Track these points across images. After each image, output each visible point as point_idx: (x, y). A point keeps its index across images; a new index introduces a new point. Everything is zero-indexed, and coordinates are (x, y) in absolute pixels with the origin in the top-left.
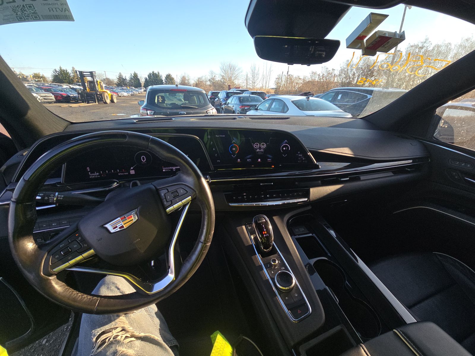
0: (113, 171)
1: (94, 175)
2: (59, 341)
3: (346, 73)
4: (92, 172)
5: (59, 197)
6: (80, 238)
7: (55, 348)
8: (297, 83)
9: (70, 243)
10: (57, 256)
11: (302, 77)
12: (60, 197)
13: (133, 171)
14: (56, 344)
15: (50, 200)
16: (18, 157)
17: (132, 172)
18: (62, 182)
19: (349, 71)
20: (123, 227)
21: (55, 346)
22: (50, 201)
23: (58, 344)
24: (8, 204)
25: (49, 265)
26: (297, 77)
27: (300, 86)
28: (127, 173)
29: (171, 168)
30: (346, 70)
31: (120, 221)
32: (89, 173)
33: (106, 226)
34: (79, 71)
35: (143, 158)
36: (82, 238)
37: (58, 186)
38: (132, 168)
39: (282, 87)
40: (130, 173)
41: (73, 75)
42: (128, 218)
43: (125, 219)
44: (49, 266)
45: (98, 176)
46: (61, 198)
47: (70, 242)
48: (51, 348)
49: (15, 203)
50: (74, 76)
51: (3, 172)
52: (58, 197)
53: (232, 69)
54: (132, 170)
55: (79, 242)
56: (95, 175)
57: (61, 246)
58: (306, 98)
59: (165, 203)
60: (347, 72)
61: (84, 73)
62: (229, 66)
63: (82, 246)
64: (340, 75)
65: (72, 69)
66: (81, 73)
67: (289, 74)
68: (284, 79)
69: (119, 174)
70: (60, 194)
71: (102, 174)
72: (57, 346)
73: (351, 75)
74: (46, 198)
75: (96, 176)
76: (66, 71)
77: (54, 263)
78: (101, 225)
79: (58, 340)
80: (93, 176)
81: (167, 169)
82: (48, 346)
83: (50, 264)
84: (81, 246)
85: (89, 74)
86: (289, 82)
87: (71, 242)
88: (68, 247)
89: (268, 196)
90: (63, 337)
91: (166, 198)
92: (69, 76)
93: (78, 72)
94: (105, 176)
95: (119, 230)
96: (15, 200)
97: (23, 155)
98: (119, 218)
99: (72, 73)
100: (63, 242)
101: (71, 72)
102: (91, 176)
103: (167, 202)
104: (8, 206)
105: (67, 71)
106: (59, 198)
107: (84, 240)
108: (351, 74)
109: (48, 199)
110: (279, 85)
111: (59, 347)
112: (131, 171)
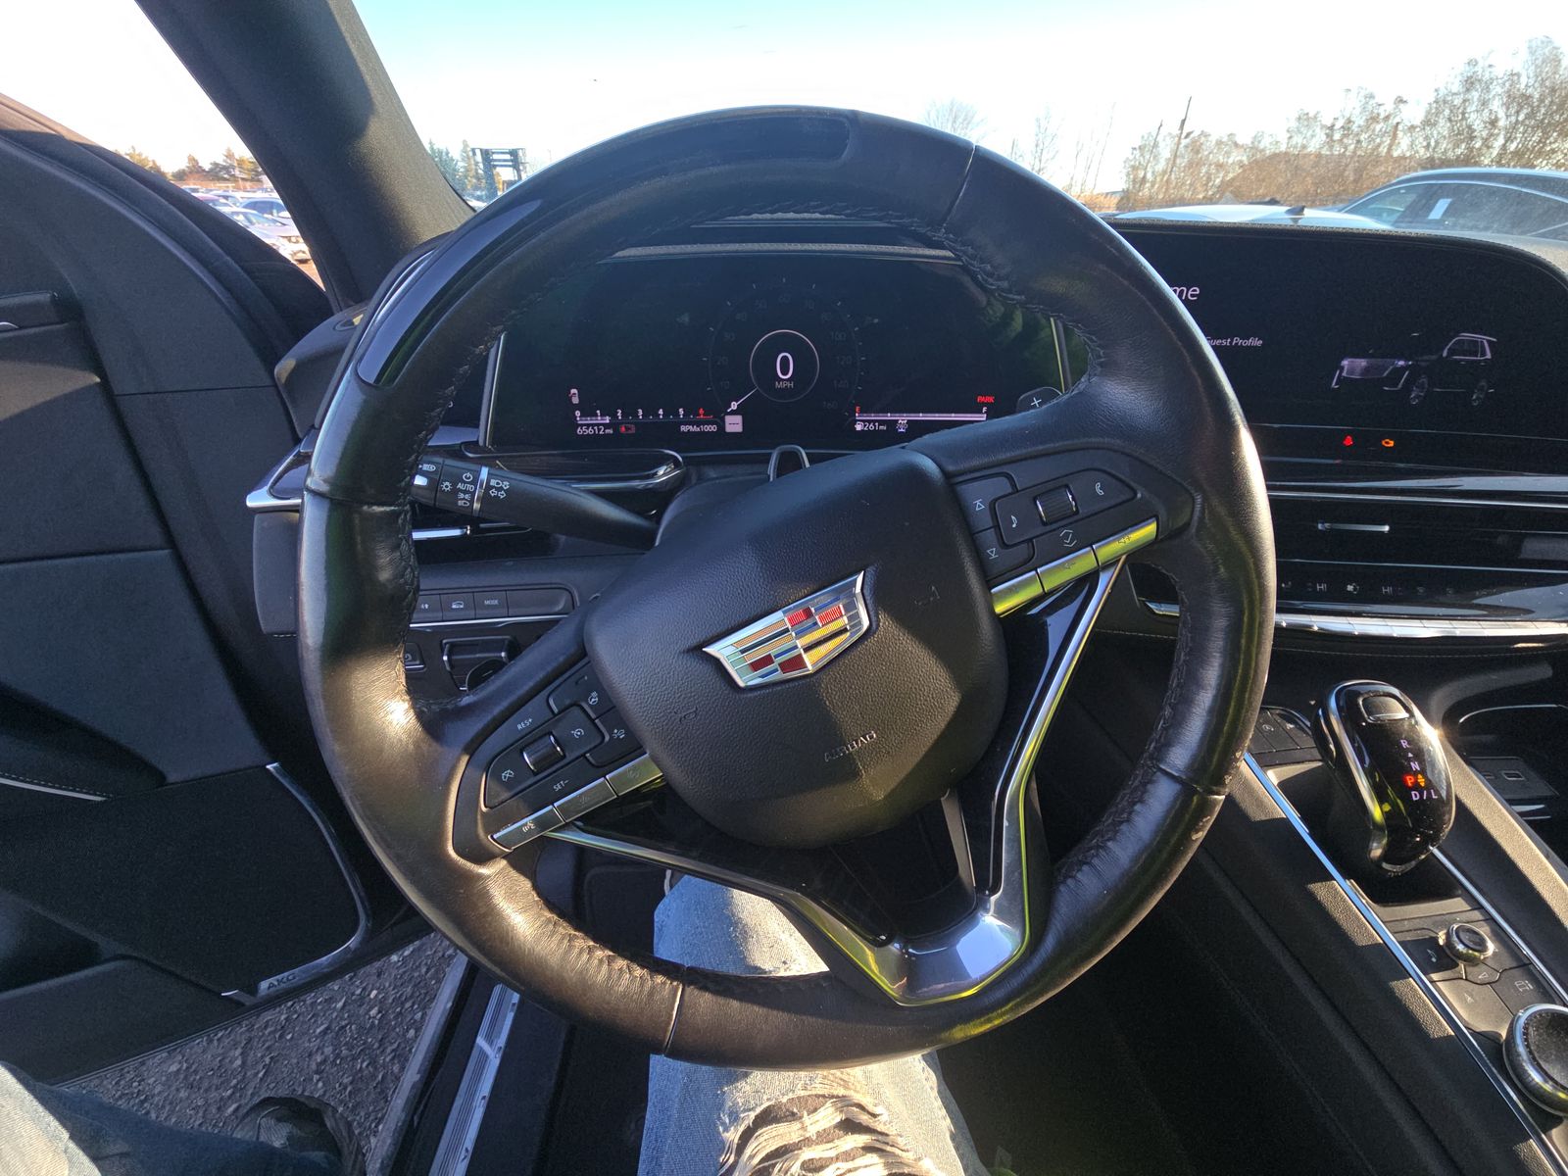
0: (661, 412)
1: (593, 425)
2: (429, 953)
3: (1457, 115)
4: (588, 412)
5: (493, 487)
6: (594, 699)
7: (416, 974)
8: (1220, 166)
9: (555, 715)
10: (507, 774)
11: (1244, 139)
12: (497, 489)
13: (738, 419)
14: (420, 964)
15: (462, 496)
16: (334, 329)
17: (734, 424)
18: (481, 443)
19: (1474, 108)
20: (797, 662)
21: (417, 967)
22: (460, 503)
23: (426, 964)
24: (297, 509)
25: (477, 811)
26: (1225, 139)
27: (1231, 175)
28: (713, 428)
29: (889, 417)
30: (1457, 101)
31: (787, 630)
32: (578, 413)
33: (711, 650)
34: (481, 150)
35: (785, 362)
36: (604, 695)
37: (471, 455)
38: (734, 406)
39: (1153, 186)
40: (724, 428)
41: (464, 167)
42: (821, 619)
43: (810, 622)
44: (479, 817)
45: (607, 431)
46: (502, 495)
47: (556, 710)
48: (404, 972)
49: (326, 505)
50: (467, 170)
51: (286, 381)
52: (489, 487)
53: (960, 120)
54: (733, 413)
55: (593, 716)
56: (598, 425)
57: (519, 727)
58: (1288, 212)
59: (993, 553)
60: (1463, 114)
61: (495, 157)
62: (951, 110)
63: (607, 738)
64: (1428, 123)
65: (462, 147)
66: (486, 154)
67: (1186, 130)
68: (1165, 152)
69: (684, 428)
70: (496, 476)
71: (620, 423)
72: (424, 970)
73: (1478, 126)
74: (447, 486)
75: (599, 430)
76: (447, 153)
77: (496, 801)
78: (693, 642)
79: (425, 950)
80: (588, 426)
81: (874, 421)
82: (396, 963)
83: (484, 809)
84: (604, 737)
85: (508, 157)
86: (1182, 162)
87: (559, 713)
88: (551, 733)
89: (1350, 588)
90: (440, 945)
91: (997, 527)
92: (454, 170)
93: (478, 152)
94: (633, 431)
95: (779, 676)
96: (324, 488)
97: (353, 323)
98: (778, 616)
99: (463, 160)
100: (529, 707)
101: (460, 159)
102: (582, 425)
103: (1005, 546)
104: (297, 515)
105: (450, 155)
106: (493, 493)
107: (615, 707)
108: (1478, 122)
109: (455, 491)
110: (1141, 174)
111: (427, 972)
112: (729, 419)
